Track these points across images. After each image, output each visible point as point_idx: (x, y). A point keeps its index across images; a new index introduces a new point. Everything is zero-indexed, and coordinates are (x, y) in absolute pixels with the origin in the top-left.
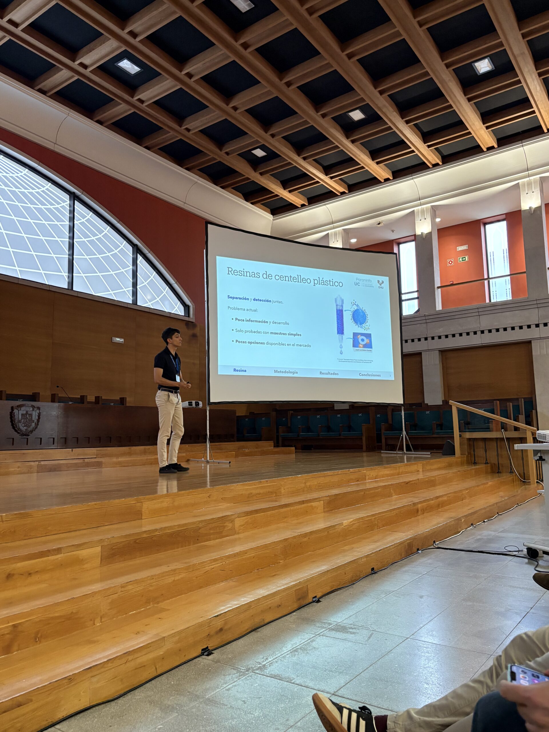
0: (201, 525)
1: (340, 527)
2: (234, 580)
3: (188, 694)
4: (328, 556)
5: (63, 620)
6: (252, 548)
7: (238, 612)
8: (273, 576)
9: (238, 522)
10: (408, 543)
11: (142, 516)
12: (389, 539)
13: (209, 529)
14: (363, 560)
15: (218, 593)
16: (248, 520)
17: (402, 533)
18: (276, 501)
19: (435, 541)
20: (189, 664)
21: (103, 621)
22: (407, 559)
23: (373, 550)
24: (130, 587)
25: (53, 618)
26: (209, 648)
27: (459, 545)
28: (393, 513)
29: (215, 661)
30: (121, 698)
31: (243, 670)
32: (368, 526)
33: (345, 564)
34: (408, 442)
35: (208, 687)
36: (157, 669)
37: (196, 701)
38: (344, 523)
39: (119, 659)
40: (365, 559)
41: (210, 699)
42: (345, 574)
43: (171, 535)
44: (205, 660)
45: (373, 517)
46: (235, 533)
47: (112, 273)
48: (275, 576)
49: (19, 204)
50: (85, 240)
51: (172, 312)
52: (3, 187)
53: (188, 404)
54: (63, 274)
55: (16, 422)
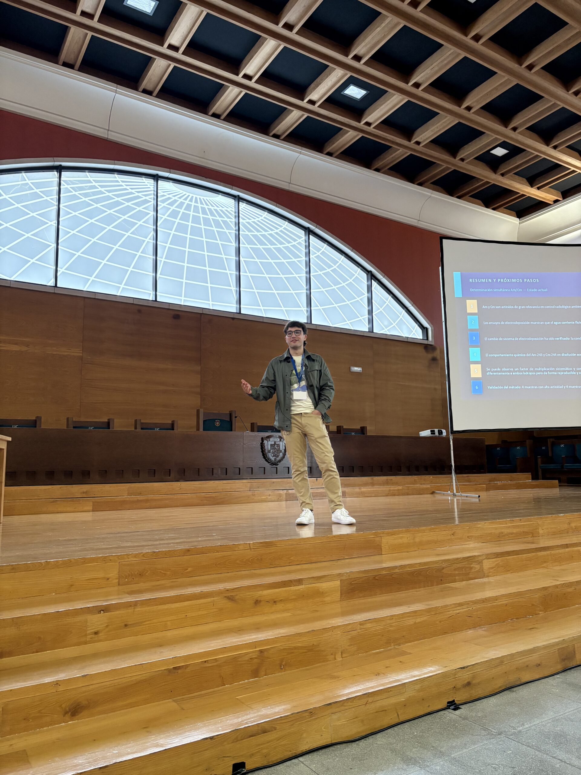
0: (444, 565)
2: (484, 629)
3: (432, 748)
5: (305, 651)
6: (503, 595)
7: (488, 666)
8: (531, 629)
9: (487, 564)
11: (382, 551)
13: (454, 570)
15: (465, 642)
16: (498, 562)
18: (533, 543)
20: (433, 715)
21: (343, 656)
24: (368, 625)
25: (295, 648)
26: (455, 701)
29: (463, 717)
30: (362, 740)
31: (494, 732)
35: (454, 745)
36: (399, 715)
37: (441, 757)
39: (359, 699)
41: (455, 758)
43: (412, 574)
44: (451, 714)
46: (484, 576)
47: (348, 302)
48: (533, 629)
49: (261, 247)
50: (321, 273)
51: (410, 337)
52: (247, 233)
53: (430, 433)
54: (302, 309)
55: (266, 452)
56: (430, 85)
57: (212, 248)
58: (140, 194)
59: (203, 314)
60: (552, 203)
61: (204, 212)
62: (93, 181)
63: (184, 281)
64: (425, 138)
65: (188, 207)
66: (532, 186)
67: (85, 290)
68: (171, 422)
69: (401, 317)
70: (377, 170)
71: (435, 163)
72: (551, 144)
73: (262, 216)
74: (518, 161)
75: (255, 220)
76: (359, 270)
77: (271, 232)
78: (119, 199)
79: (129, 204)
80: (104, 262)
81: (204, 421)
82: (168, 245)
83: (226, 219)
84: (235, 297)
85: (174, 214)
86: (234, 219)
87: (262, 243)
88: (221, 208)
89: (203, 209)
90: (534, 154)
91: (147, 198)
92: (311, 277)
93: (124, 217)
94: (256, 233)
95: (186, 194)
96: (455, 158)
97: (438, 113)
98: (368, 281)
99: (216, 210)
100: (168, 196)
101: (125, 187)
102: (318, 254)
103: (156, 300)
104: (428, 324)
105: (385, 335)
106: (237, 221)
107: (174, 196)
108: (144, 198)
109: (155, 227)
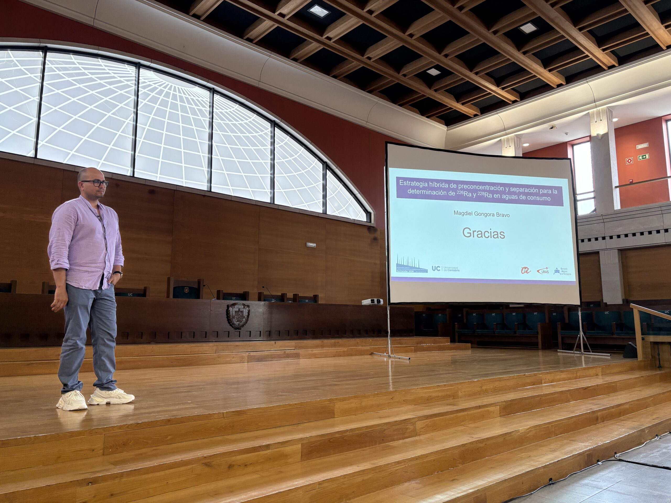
0: (385, 428)
1: (517, 434)
2: (416, 482)
4: (504, 463)
6: (432, 452)
8: (453, 480)
9: (419, 425)
10: (587, 454)
11: (334, 414)
12: (567, 449)
13: (393, 431)
14: (540, 471)
15: (402, 494)
16: (427, 423)
17: (580, 443)
18: (454, 405)
19: (616, 452)
22: (586, 470)
23: (550, 461)
24: (325, 485)
27: (642, 458)
28: (571, 421)
32: (545, 434)
33: (523, 474)
34: (586, 342)
38: (520, 430)
40: (543, 470)
42: (523, 484)
43: (360, 435)
45: (550, 424)
46: (416, 435)
47: (306, 187)
48: (454, 481)
49: (232, 134)
50: (284, 160)
51: (356, 219)
52: (220, 121)
53: (370, 301)
54: (267, 190)
55: (231, 318)
56: (381, 13)
57: (187, 132)
58: (122, 79)
59: (176, 190)
60: (472, 117)
61: (182, 100)
62: (77, 63)
63: (161, 160)
64: (375, 55)
65: (167, 95)
66: (458, 102)
67: (65, 162)
68: (143, 288)
69: (350, 202)
70: (335, 77)
71: (382, 76)
72: (474, 70)
73: (233, 108)
74: (448, 81)
75: (227, 111)
76: (316, 160)
77: (241, 122)
78: (102, 82)
79: (112, 87)
80: (85, 138)
81: (174, 288)
82: (147, 127)
83: (201, 108)
84: (207, 177)
85: (154, 100)
86: (208, 108)
87: (233, 131)
88: (197, 98)
89: (181, 97)
90: (460, 77)
91: (129, 83)
92: (275, 163)
93: (105, 99)
94: (228, 122)
95: (165, 83)
96: (399, 73)
97: (387, 37)
98: (323, 170)
99: (192, 99)
100: (149, 83)
101: (108, 71)
102: (282, 144)
103: (133, 176)
104: (372, 209)
105: (336, 217)
106: (211, 110)
107: (155, 84)
108: (126, 83)
109: (135, 110)
